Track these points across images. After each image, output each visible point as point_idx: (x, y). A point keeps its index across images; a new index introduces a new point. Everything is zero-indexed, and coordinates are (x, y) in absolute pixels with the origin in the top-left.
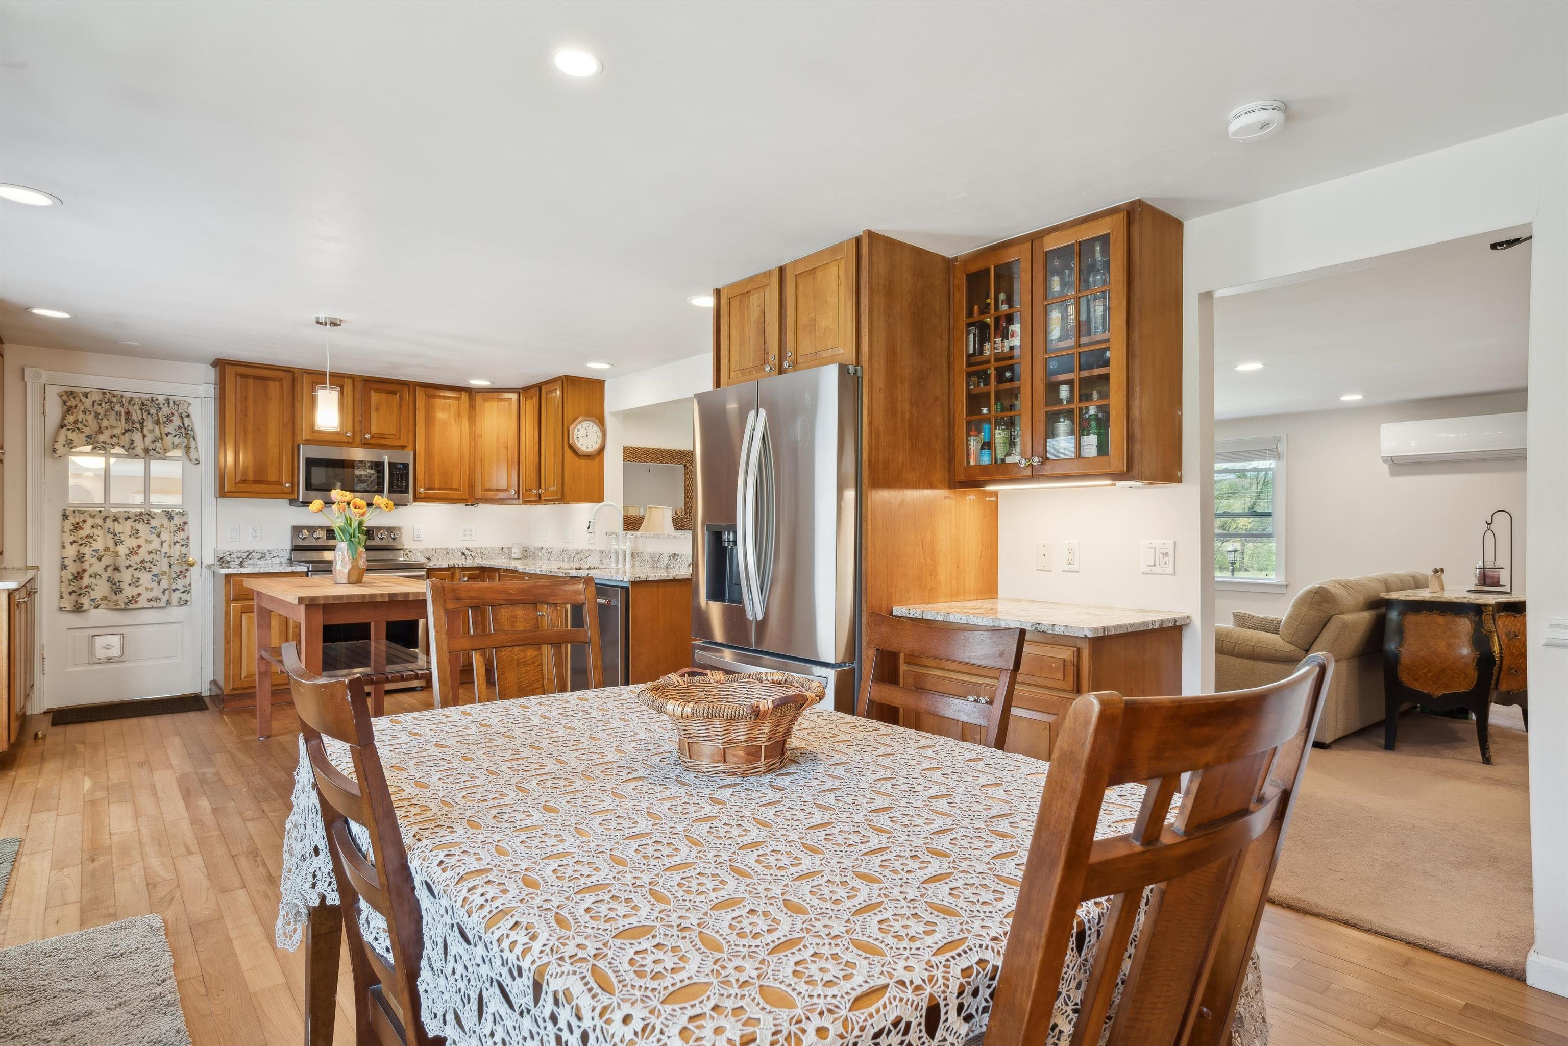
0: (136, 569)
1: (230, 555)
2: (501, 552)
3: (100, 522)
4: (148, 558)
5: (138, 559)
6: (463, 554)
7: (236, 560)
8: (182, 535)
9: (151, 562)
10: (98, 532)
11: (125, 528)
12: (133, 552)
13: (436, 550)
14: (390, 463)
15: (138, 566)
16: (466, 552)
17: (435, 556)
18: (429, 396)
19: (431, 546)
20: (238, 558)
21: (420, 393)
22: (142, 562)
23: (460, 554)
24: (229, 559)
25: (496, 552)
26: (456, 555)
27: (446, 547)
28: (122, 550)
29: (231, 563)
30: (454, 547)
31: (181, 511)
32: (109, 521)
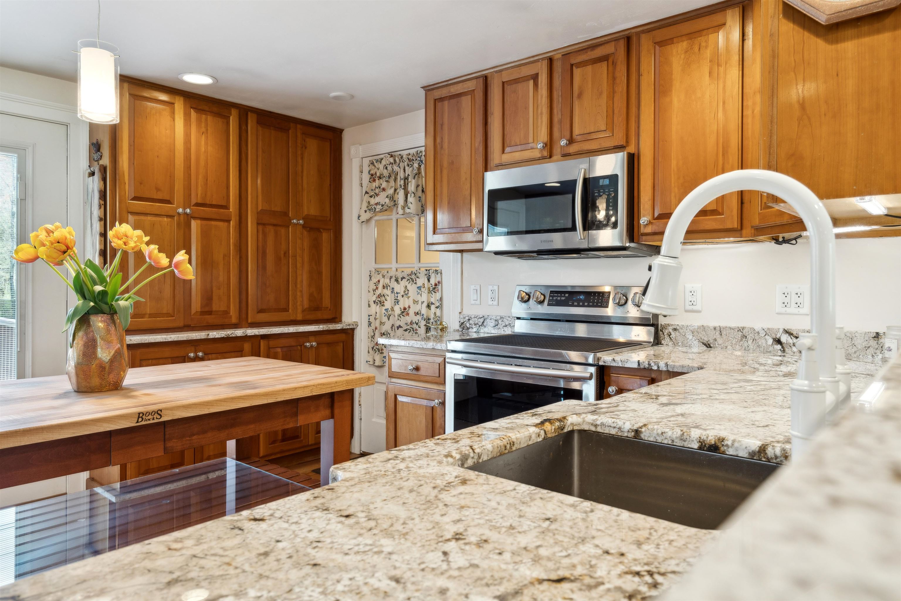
0: (406, 330)
1: (469, 320)
2: (873, 343)
3: (387, 281)
4: (416, 319)
5: (408, 319)
6: (778, 341)
7: (474, 326)
8: (438, 295)
9: (417, 324)
10: (388, 292)
11: (399, 288)
12: (405, 312)
13: (720, 330)
14: (586, 181)
15: (408, 327)
16: (784, 338)
17: (720, 341)
18: (662, 44)
19: (713, 324)
20: (475, 324)
21: (646, 43)
22: (411, 323)
23: (770, 341)
24: (468, 325)
25: (860, 343)
26: (762, 342)
27: (740, 325)
28: (397, 310)
29: (470, 330)
30: (758, 327)
31: (437, 269)
32: (393, 280)
